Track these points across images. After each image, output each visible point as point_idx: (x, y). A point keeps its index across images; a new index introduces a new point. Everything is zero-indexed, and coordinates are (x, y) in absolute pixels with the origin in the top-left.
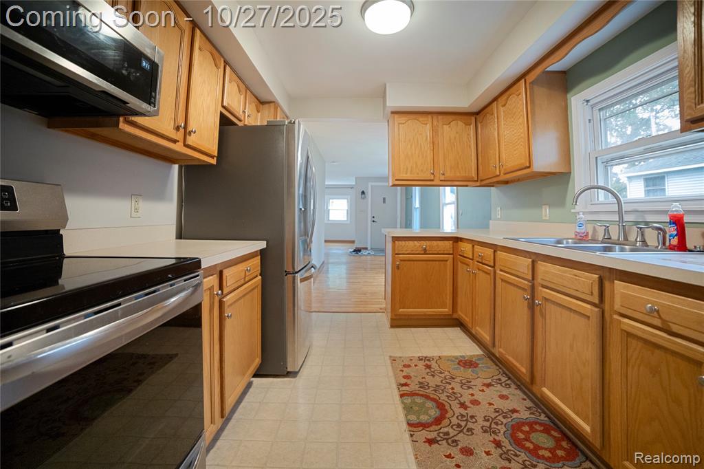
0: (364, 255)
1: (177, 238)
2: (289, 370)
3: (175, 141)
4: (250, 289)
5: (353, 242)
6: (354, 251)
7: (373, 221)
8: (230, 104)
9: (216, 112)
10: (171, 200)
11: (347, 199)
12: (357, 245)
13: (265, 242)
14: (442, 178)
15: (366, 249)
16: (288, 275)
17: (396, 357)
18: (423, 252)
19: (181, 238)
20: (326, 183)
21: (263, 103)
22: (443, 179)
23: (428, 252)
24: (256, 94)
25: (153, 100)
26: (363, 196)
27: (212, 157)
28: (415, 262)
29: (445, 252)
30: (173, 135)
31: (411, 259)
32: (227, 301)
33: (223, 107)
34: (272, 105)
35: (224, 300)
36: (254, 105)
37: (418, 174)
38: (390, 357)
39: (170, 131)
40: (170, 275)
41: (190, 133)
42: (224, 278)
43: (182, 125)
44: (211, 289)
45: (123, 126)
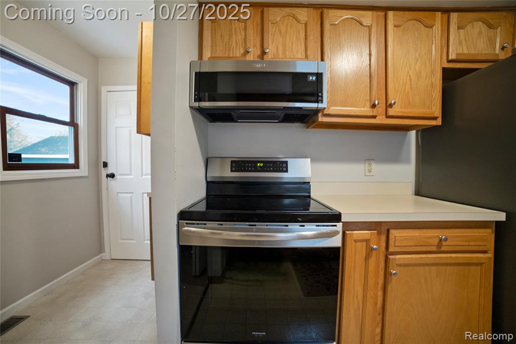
1: (415, 195)
3: (374, 117)
13: (504, 214)
19: (418, 195)
25: (320, 98)
27: (435, 118)
30: (370, 112)
32: (394, 259)
33: (449, 61)
35: (391, 257)
39: (366, 110)
40: (299, 219)
41: (391, 106)
42: (391, 237)
43: (377, 102)
44: (367, 241)
45: (321, 119)
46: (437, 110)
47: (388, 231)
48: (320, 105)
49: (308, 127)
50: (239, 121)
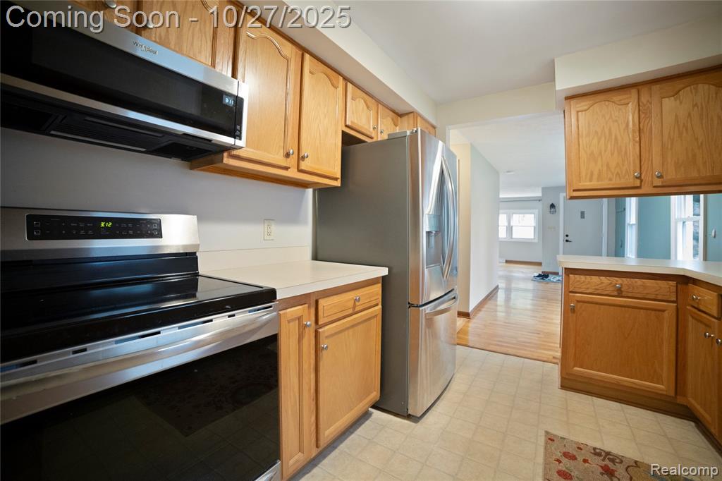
0: (553, 282)
1: (313, 259)
2: (410, 412)
3: (287, 168)
4: (364, 319)
5: (540, 264)
6: (538, 276)
7: (567, 241)
8: (356, 121)
9: (336, 132)
10: (306, 223)
11: (534, 214)
12: (545, 268)
13: (387, 269)
14: (658, 182)
15: (557, 274)
16: (412, 308)
17: (555, 436)
18: (616, 293)
19: (316, 260)
20: (501, 196)
21: (401, 115)
22: (660, 184)
23: (624, 294)
24: (391, 106)
25: (238, 133)
26: (552, 210)
27: (336, 179)
28: (602, 306)
29: (660, 297)
30: (283, 162)
31: (594, 301)
32: (324, 331)
33: (346, 126)
34: (411, 115)
35: (320, 330)
36: (389, 119)
37: (610, 180)
38: (547, 433)
39: (278, 158)
40: (227, 307)
41: (303, 158)
42: (320, 307)
43: (291, 152)
44: (300, 319)
45: (227, 161)
46: (337, 172)
47: (317, 302)
48: (238, 143)
49: (192, 168)
50: (53, 132)
